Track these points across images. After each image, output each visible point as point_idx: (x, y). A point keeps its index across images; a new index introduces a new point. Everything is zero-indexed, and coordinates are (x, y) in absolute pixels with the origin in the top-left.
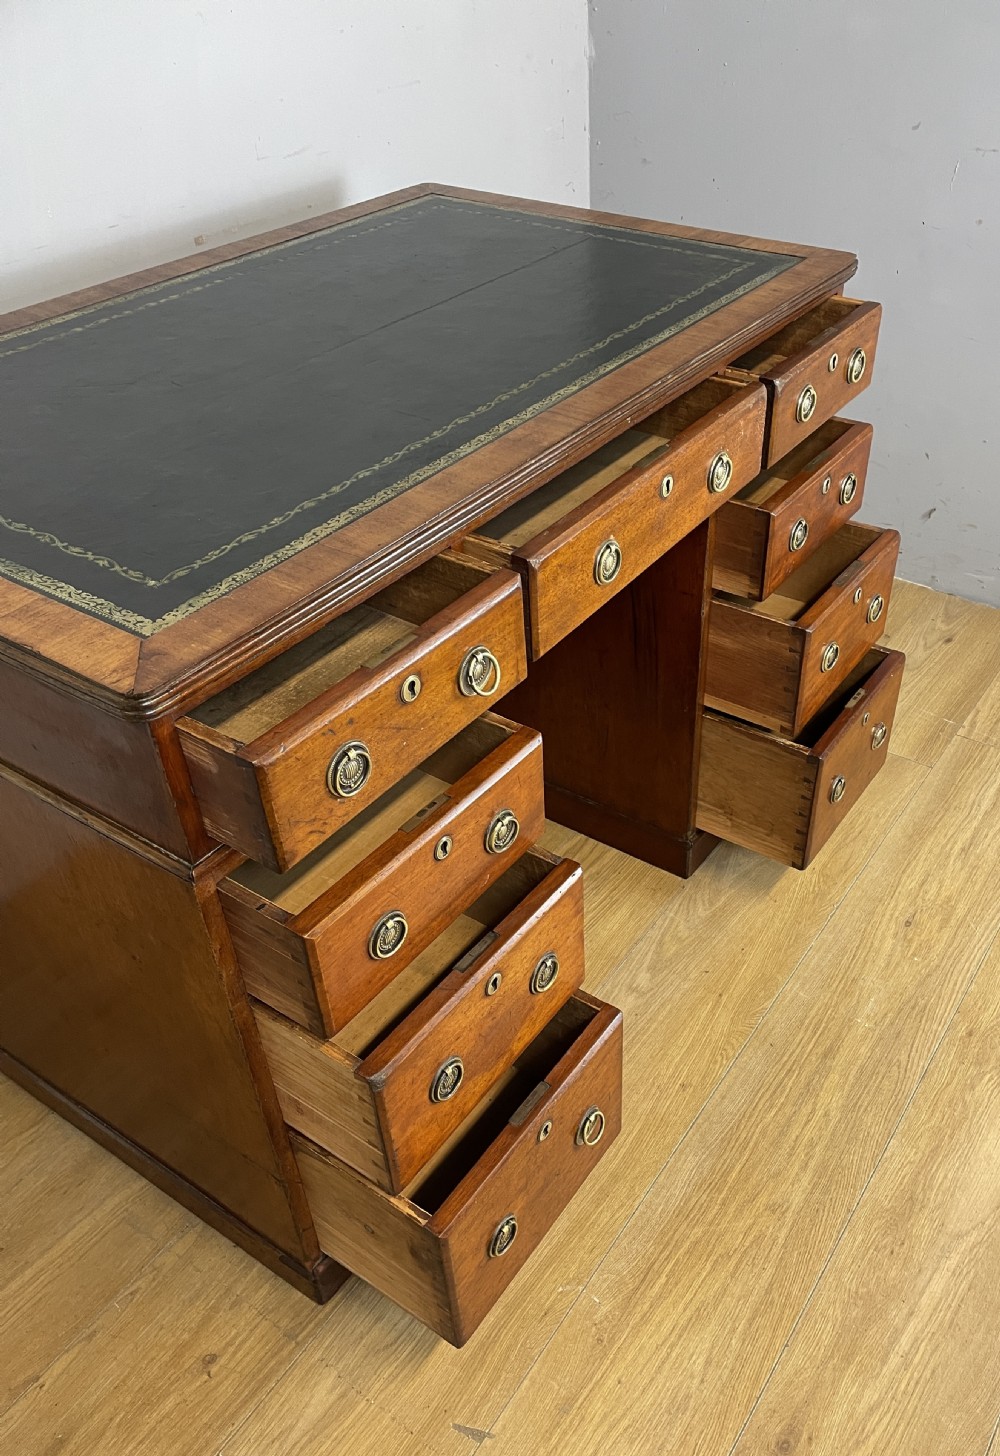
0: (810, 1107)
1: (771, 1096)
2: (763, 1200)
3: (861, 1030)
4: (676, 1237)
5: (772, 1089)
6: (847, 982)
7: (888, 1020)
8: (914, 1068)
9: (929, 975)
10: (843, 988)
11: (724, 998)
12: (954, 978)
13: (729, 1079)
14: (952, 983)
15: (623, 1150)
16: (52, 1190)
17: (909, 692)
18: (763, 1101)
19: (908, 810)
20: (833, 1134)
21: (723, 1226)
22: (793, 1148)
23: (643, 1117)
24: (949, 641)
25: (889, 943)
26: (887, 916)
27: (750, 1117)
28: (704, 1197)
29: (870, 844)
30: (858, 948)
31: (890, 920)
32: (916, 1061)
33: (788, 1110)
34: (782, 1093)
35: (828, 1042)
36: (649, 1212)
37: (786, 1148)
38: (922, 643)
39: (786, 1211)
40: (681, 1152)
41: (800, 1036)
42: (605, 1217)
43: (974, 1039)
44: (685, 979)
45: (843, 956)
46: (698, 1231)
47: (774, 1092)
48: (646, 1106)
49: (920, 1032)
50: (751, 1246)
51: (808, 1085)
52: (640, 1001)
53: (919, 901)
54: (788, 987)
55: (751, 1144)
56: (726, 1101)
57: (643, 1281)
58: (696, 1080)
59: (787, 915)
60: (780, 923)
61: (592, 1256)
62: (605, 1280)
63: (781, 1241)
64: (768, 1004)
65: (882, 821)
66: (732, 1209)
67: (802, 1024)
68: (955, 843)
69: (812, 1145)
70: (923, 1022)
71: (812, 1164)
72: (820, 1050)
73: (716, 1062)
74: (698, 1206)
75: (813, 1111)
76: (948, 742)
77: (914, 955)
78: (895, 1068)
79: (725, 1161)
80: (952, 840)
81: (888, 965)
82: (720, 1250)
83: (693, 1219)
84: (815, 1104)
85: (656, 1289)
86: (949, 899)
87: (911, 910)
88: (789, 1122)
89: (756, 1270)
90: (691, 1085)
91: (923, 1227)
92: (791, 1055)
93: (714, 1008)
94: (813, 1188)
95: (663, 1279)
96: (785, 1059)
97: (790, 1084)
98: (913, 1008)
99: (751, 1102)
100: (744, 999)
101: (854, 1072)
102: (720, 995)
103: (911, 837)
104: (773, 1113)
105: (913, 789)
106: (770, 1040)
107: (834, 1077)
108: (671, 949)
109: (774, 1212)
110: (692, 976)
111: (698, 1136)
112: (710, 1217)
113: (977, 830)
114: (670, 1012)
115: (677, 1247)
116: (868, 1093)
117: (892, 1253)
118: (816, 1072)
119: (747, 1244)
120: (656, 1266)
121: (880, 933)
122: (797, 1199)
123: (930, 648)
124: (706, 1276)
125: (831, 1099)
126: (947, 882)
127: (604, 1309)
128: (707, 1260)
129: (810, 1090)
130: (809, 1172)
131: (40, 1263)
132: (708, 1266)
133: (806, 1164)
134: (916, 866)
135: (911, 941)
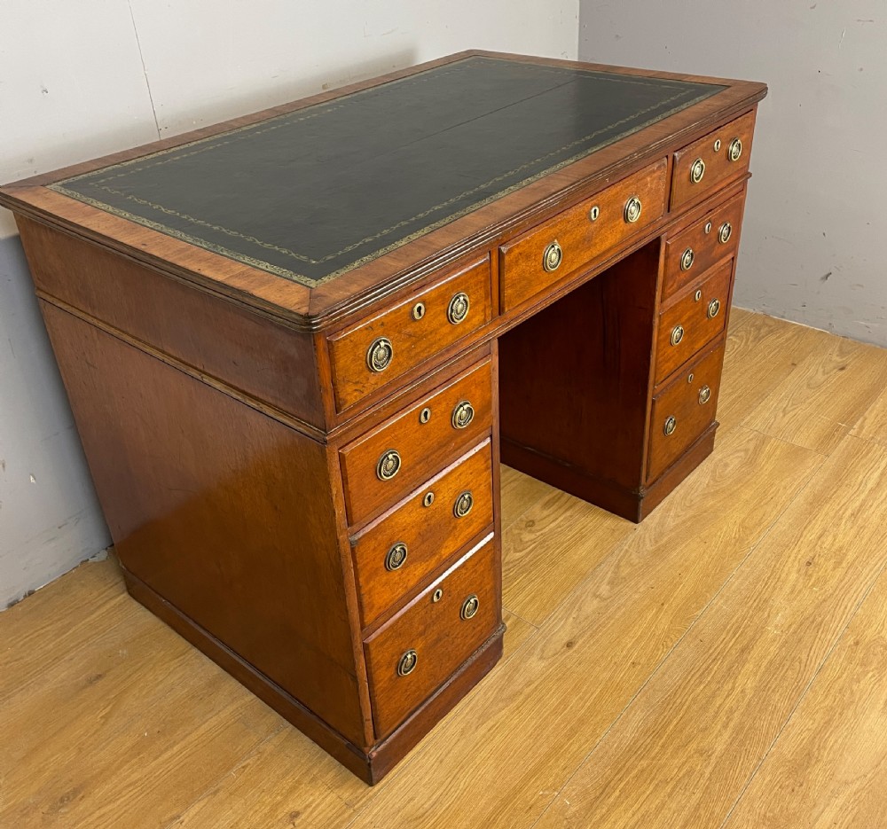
0: (730, 685)
1: (701, 675)
2: (693, 746)
3: (770, 636)
4: (628, 765)
5: (701, 671)
6: (760, 601)
7: (791, 630)
8: (812, 664)
9: (824, 600)
10: (758, 605)
11: (666, 606)
12: (844, 603)
13: (668, 661)
14: (843, 607)
15: (588, 704)
16: (193, 697)
17: (811, 403)
18: (694, 678)
19: (810, 485)
20: (748, 705)
21: (662, 762)
22: (717, 713)
23: (604, 682)
24: (842, 369)
25: (793, 576)
26: (792, 558)
27: (684, 688)
28: (648, 741)
29: (779, 507)
30: (769, 578)
31: (794, 561)
32: (814, 660)
33: (714, 686)
34: (709, 674)
35: (745, 642)
36: (607, 747)
37: (712, 712)
38: (821, 370)
39: (711, 755)
40: (632, 708)
41: (723, 637)
42: (574, 748)
43: (860, 647)
44: (636, 592)
45: (757, 583)
46: (644, 763)
47: (703, 673)
48: (606, 675)
49: (817, 640)
50: (684, 776)
51: (729, 670)
52: (602, 604)
53: (818, 548)
54: (715, 602)
55: (685, 707)
56: (666, 677)
57: (602, 793)
58: (643, 661)
59: (714, 553)
60: (709, 558)
61: (565, 772)
62: (573, 790)
63: (707, 775)
64: (699, 613)
65: (789, 492)
66: (671, 749)
67: (725, 628)
68: (846, 509)
69: (731, 711)
70: (820, 632)
71: (731, 725)
72: (739, 647)
73: (658, 650)
74: (643, 746)
75: (733, 688)
76: (841, 439)
77: (813, 585)
78: (797, 663)
79: (665, 717)
80: (844, 507)
81: (792, 592)
82: (660, 777)
83: (640, 755)
84: (734, 683)
85: (612, 799)
86: (841, 548)
87: (811, 554)
88: (714, 696)
89: (687, 793)
90: (639, 664)
91: (818, 775)
92: (715, 649)
93: (657, 613)
94: (733, 740)
95: (617, 793)
96: (711, 651)
97: (715, 668)
98: (813, 622)
99: (686, 678)
100: (680, 609)
101: (764, 664)
102: (663, 604)
103: (811, 504)
104: (702, 687)
105: (813, 471)
106: (700, 637)
107: (749, 666)
108: (625, 571)
109: (702, 755)
110: (641, 590)
111: (644, 698)
112: (653, 754)
113: (864, 501)
114: (624, 613)
115: (628, 772)
116: (776, 679)
117: (793, 791)
118: (736, 662)
119: (680, 776)
120: (612, 784)
121: (786, 569)
122: (720, 748)
123: (827, 373)
124: (650, 793)
125: (747, 681)
126: (841, 536)
127: (573, 809)
128: (650, 783)
129: (731, 673)
130: (729, 730)
131: (183, 743)
132: (651, 788)
133: (727, 724)
134: (815, 524)
135: (811, 575)
